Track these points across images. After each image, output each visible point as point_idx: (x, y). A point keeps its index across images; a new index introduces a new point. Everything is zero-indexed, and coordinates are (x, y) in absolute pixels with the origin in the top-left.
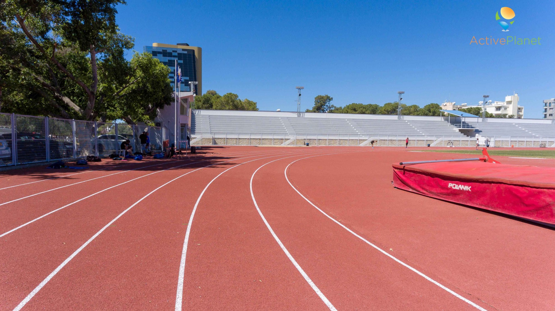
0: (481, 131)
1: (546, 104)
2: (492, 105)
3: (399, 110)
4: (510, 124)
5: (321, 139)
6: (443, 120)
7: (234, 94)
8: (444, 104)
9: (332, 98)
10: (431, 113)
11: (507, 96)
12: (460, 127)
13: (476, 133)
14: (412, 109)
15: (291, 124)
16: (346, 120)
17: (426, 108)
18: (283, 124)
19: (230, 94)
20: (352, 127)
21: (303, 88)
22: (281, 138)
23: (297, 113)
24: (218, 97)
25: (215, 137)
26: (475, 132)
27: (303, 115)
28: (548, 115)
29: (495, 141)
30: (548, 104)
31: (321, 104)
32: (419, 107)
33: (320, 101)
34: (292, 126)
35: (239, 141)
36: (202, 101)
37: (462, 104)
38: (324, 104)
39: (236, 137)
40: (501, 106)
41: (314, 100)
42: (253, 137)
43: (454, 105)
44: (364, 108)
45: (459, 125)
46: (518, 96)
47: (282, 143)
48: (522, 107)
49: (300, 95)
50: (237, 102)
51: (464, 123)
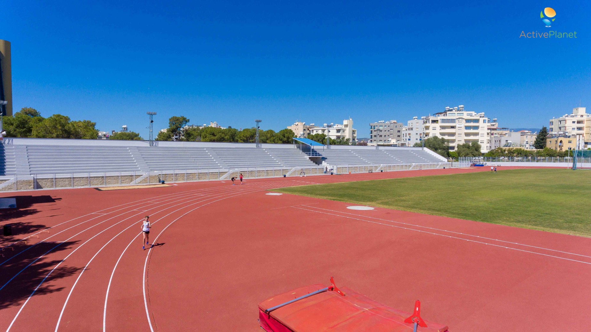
0: (326, 158)
1: (371, 127)
2: (333, 127)
3: (257, 137)
4: (347, 151)
5: (178, 174)
6: (296, 147)
7: (63, 116)
8: (296, 124)
9: (189, 120)
10: (285, 138)
11: (344, 120)
12: (310, 155)
13: (322, 161)
14: (269, 135)
15: (142, 155)
16: (205, 149)
17: (281, 133)
18: (132, 156)
19: (59, 116)
20: (211, 157)
21: (155, 114)
22: (131, 175)
23: (149, 142)
24: (41, 120)
25: (38, 178)
26: (322, 159)
27: (156, 144)
28: (373, 136)
29: (337, 168)
30: (373, 127)
31: (176, 126)
32: (275, 132)
33: (176, 123)
34: (143, 158)
35: (73, 181)
36: (15, 125)
37: (311, 124)
38: (180, 126)
39: (69, 176)
40: (340, 128)
41: (169, 122)
42: (93, 175)
43: (304, 125)
44: (223, 133)
45: (309, 153)
46: (352, 120)
47: (132, 181)
48: (356, 130)
49: (152, 122)
50: (69, 127)
51: (313, 150)
